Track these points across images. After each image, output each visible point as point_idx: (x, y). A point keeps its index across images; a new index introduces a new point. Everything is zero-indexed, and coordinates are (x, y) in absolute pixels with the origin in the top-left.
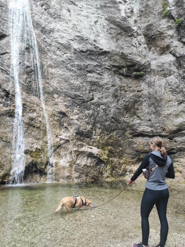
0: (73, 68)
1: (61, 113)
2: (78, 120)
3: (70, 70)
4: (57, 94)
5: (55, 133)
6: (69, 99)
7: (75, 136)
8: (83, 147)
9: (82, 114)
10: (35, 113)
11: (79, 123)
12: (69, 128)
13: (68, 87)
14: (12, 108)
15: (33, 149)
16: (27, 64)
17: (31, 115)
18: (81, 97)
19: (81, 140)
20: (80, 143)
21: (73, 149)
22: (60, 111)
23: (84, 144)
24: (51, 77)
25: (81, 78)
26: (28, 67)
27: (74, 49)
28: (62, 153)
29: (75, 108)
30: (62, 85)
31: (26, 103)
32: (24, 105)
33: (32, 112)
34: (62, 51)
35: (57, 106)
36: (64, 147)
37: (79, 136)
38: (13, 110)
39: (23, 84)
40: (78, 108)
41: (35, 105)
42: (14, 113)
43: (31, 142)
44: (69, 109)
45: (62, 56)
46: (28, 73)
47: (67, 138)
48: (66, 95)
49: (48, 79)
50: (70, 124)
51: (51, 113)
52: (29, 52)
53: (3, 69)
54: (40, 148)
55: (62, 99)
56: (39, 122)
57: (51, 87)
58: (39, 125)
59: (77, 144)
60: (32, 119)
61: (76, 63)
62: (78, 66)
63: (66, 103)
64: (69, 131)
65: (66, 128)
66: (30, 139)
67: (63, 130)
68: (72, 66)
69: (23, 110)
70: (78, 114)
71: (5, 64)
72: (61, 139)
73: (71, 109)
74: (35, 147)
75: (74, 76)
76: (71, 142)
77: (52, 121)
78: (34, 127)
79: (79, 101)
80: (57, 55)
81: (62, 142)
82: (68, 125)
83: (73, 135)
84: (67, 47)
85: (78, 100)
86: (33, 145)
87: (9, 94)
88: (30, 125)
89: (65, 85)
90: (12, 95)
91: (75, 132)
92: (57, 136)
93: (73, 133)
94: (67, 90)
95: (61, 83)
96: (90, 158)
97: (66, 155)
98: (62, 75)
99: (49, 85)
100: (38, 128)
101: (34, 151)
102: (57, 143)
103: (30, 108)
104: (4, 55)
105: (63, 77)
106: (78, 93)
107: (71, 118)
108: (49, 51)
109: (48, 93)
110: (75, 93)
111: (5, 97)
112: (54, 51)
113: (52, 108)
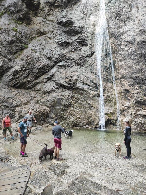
0: (136, 57)
1: (126, 90)
2: (137, 94)
3: (133, 59)
4: (124, 78)
5: (121, 103)
6: (132, 80)
7: (135, 104)
8: (139, 111)
9: (141, 89)
10: (110, 93)
11: (137, 96)
12: (131, 99)
13: (131, 72)
14: (98, 92)
15: (108, 112)
16: (105, 65)
17: (107, 94)
18: (141, 77)
19: (138, 107)
20: (138, 108)
21: (133, 112)
22: (125, 89)
23: (141, 109)
24: (120, 68)
25: (142, 63)
26: (106, 67)
27: (137, 42)
28: (126, 115)
29: (136, 85)
30: (127, 71)
31: (105, 88)
32: (104, 89)
33: (108, 93)
34: (128, 46)
35: (124, 86)
36: (127, 111)
37: (137, 104)
38: (99, 93)
39: (103, 78)
40: (138, 85)
41: (110, 89)
42: (99, 95)
43: (108, 109)
44: (131, 87)
45: (129, 50)
46: (106, 71)
47: (129, 106)
48: (130, 78)
49: (118, 70)
50: (132, 97)
51: (120, 91)
52: (107, 57)
53: (94, 72)
54: (113, 112)
55: (127, 81)
56: (112, 98)
57: (120, 74)
58: (112, 99)
59: (136, 109)
60: (108, 97)
61: (138, 52)
62: (140, 54)
63: (129, 83)
64: (131, 101)
65: (129, 99)
66: (107, 108)
67: (127, 101)
68: (135, 56)
69: (104, 92)
70: (137, 89)
71: (94, 69)
72: (125, 107)
73: (133, 86)
74: (110, 111)
75: (136, 63)
76: (132, 108)
77: (120, 96)
78: (109, 100)
79: (139, 81)
80: (125, 51)
81: (126, 108)
82: (130, 98)
83: (133, 103)
84: (132, 42)
85: (138, 79)
86: (109, 110)
87: (97, 85)
88: (107, 100)
89: (129, 71)
90: (98, 85)
91: (135, 102)
92: (123, 105)
93: (133, 102)
94: (130, 74)
95: (127, 70)
96: (144, 118)
97: (128, 116)
98: (128, 65)
99: (119, 74)
100: (112, 101)
101: (109, 113)
102: (123, 109)
103: (107, 91)
104: (94, 64)
105: (128, 66)
106: (138, 75)
107: (133, 92)
108: (119, 50)
109: (118, 79)
110: (136, 75)
111: (95, 87)
112: (123, 49)
113: (120, 88)
